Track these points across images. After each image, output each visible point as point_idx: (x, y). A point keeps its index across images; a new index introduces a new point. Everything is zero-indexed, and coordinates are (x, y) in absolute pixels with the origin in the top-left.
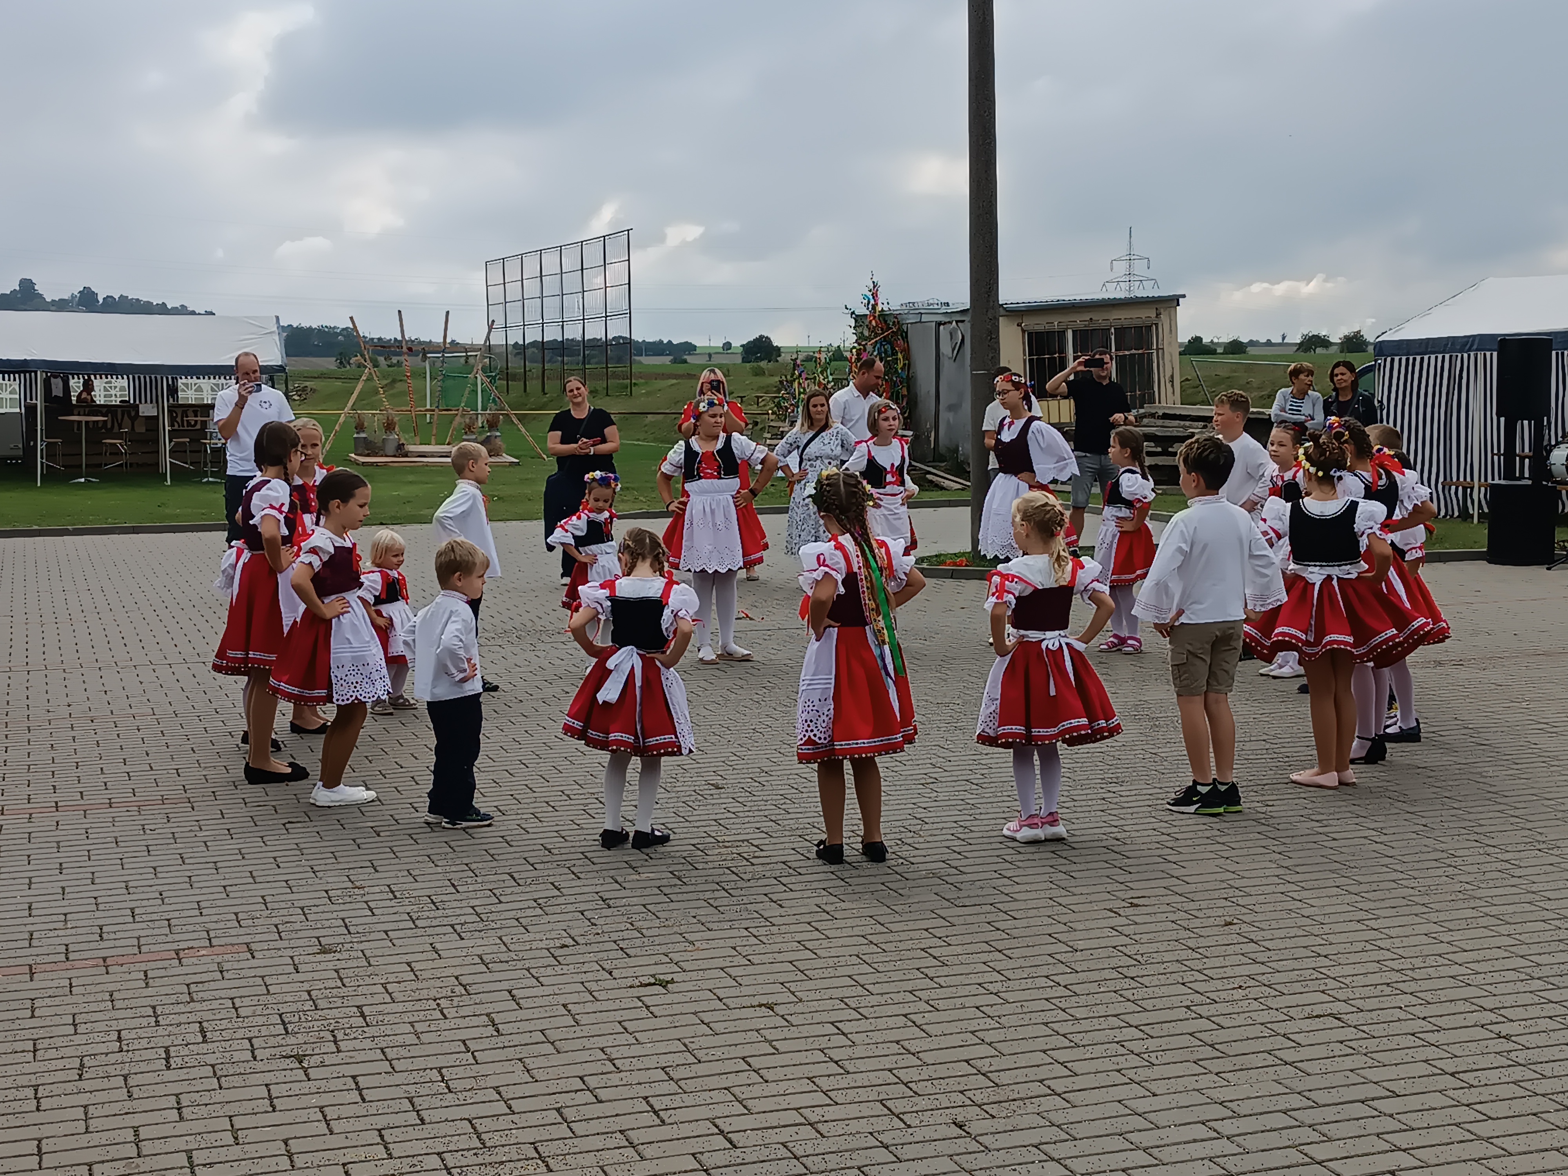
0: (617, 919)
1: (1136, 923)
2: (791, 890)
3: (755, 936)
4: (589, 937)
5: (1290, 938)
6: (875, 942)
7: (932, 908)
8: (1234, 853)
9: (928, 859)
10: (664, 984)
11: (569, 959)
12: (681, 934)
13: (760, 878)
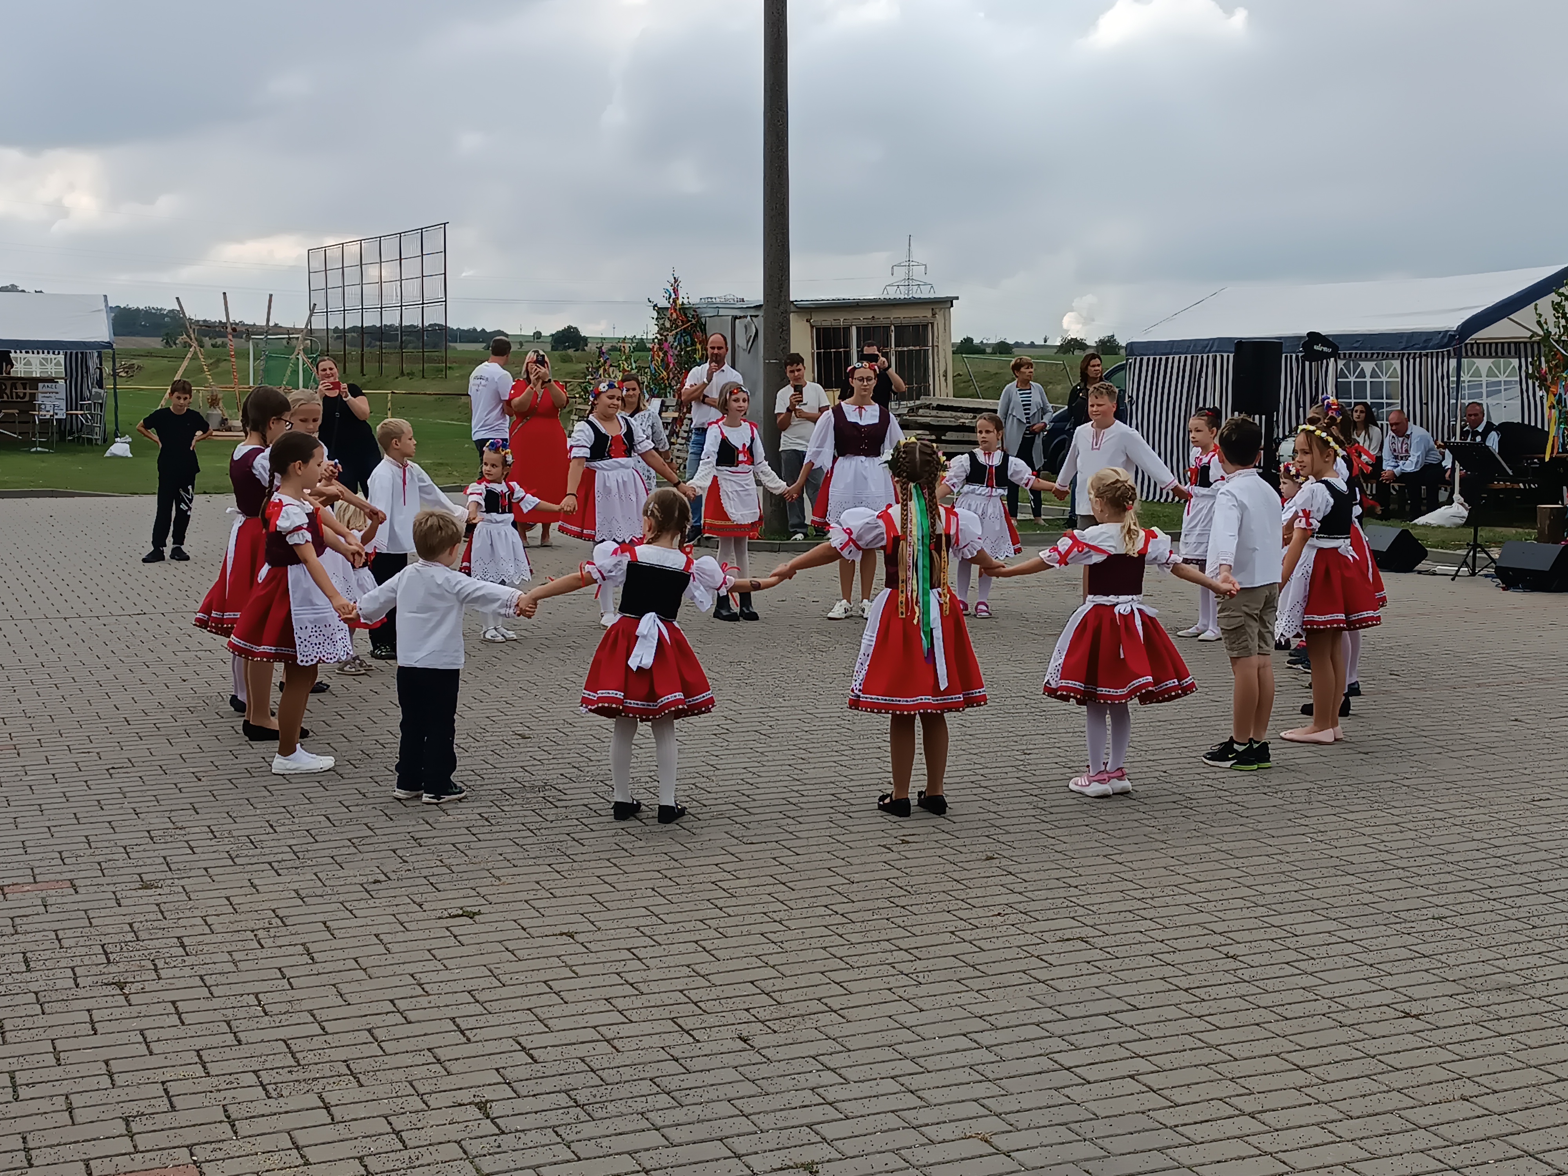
0: (428, 857)
1: (907, 858)
2: (592, 830)
3: (558, 872)
4: (403, 873)
5: (1044, 871)
6: (669, 876)
7: (722, 845)
8: (995, 795)
9: (719, 801)
10: (471, 915)
11: (382, 893)
12: (488, 870)
13: (563, 819)
